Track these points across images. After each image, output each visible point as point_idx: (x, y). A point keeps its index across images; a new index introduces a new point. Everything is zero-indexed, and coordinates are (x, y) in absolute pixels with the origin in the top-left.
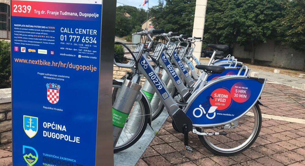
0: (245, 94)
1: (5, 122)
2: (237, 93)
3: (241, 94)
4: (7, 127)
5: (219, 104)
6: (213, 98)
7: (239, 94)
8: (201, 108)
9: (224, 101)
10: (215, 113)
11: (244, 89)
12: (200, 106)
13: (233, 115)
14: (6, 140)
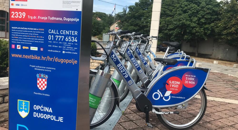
0: (193, 81)
1: (3, 104)
2: (188, 80)
3: (191, 81)
4: (4, 109)
5: (173, 89)
6: (168, 85)
7: (189, 81)
8: (159, 93)
9: (177, 86)
10: (170, 97)
11: (192, 77)
12: (158, 91)
13: (184, 98)
14: (3, 119)
